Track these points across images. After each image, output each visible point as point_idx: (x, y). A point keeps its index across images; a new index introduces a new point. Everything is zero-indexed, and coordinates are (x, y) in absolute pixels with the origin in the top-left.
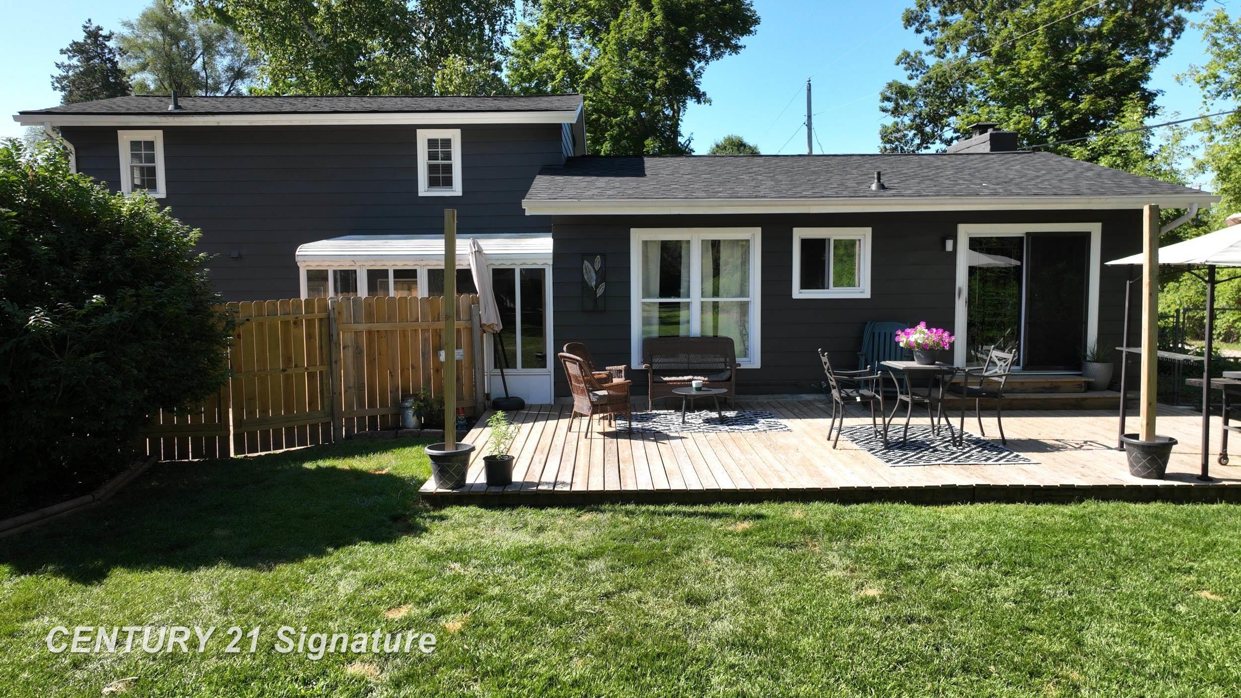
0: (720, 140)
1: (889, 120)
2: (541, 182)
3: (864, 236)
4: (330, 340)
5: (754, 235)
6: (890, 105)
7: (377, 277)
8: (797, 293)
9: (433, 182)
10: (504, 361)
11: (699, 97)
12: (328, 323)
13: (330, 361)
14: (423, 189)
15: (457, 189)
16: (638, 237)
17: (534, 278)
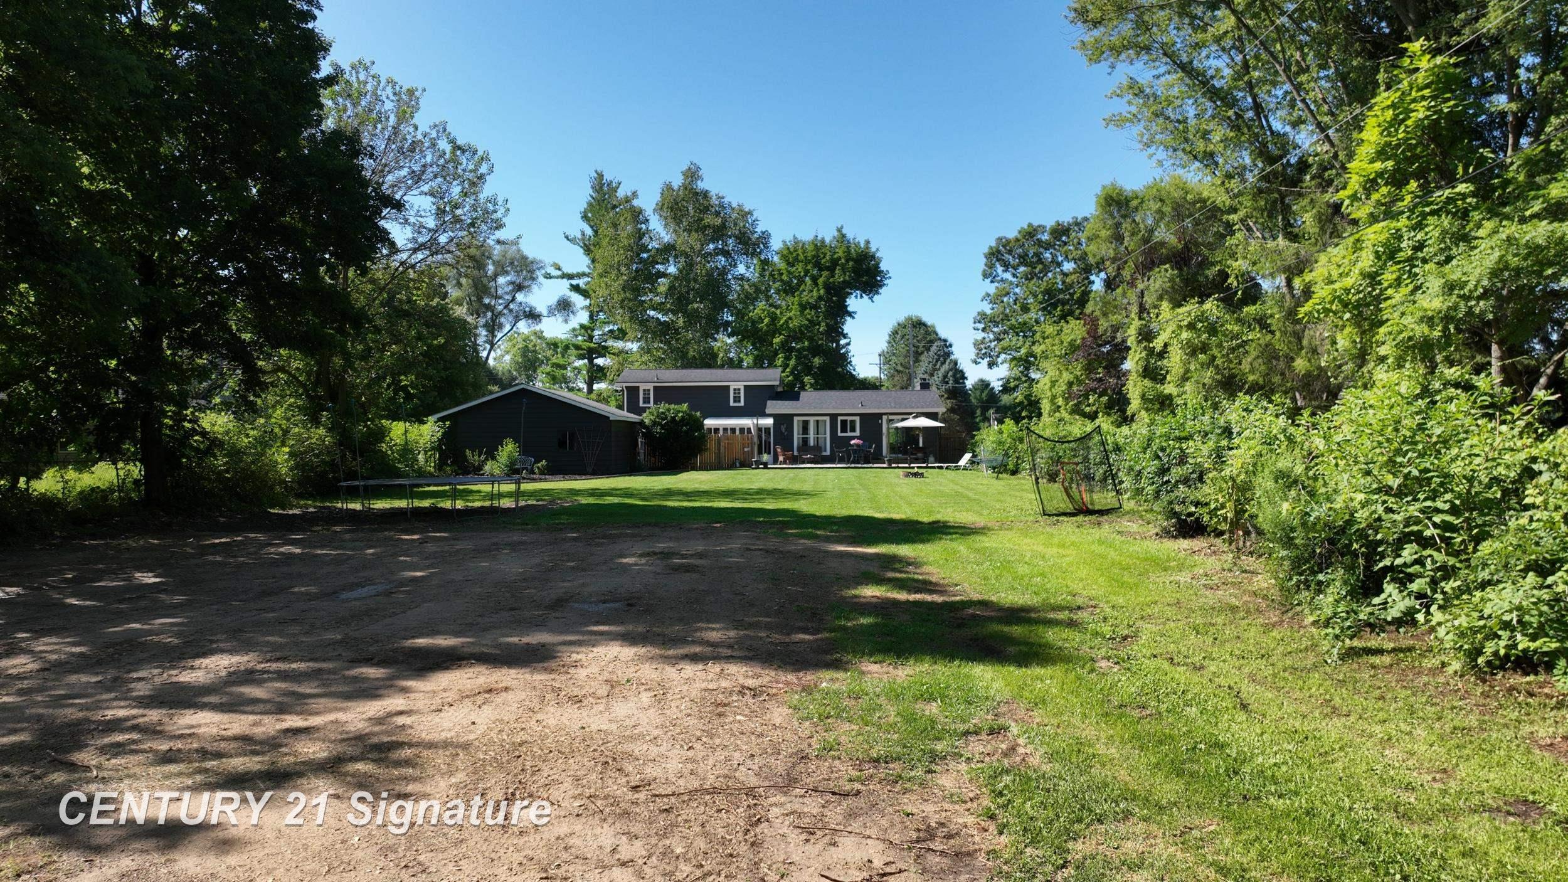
0: (902, 319)
1: (980, 335)
2: (769, 403)
3: (857, 419)
4: (719, 444)
5: (827, 419)
6: (981, 326)
7: (725, 429)
8: (840, 434)
9: (735, 401)
10: (760, 453)
11: (850, 314)
12: (719, 440)
13: (719, 450)
14: (732, 404)
15: (742, 404)
16: (796, 419)
17: (767, 430)
